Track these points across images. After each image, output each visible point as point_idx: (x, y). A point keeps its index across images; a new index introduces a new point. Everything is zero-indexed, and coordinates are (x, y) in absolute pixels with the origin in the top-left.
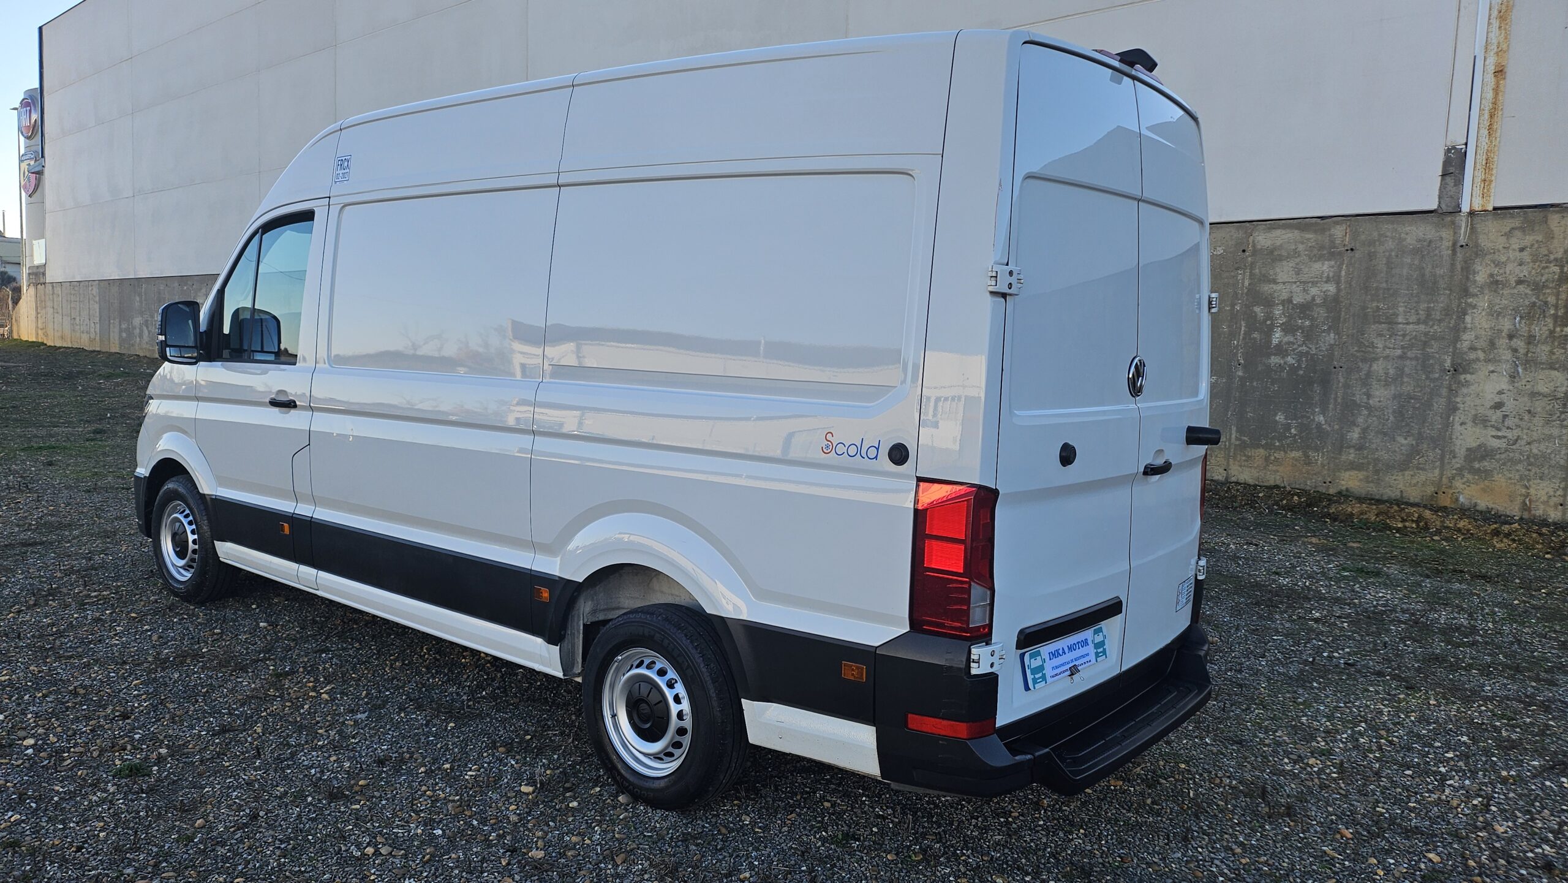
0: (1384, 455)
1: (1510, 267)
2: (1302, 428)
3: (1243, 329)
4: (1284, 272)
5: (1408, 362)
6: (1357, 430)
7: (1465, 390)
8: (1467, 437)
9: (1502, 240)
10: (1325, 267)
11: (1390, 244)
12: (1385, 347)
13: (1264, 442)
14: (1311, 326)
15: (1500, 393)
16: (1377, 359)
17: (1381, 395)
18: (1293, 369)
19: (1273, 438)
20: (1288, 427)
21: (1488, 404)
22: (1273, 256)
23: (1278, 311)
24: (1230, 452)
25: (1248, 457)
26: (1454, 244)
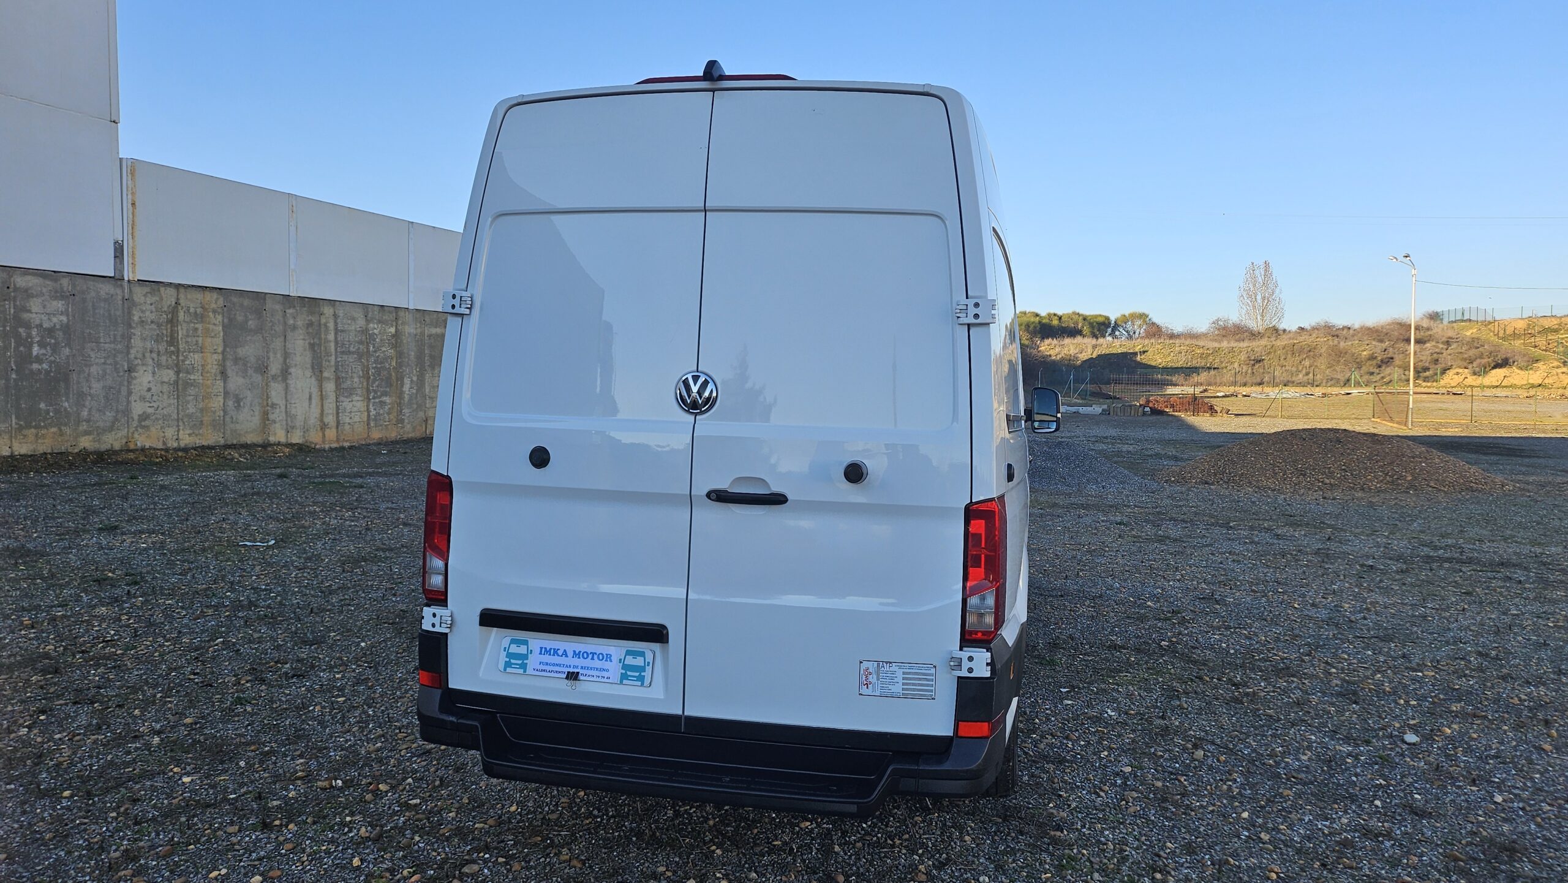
0: (101, 424)
1: (148, 313)
2: (57, 412)
3: (13, 344)
4: (35, 305)
5: (107, 367)
6: (87, 410)
7: (134, 382)
8: (138, 408)
9: (143, 298)
10: (59, 305)
11: (93, 294)
12: (96, 357)
13: (34, 424)
14: (55, 344)
15: (149, 382)
16: (93, 365)
17: (97, 387)
18: (48, 372)
19: (40, 420)
20: (48, 412)
21: (146, 389)
22: (27, 293)
23: (34, 332)
24: (12, 434)
25: (25, 436)
26: (123, 298)
